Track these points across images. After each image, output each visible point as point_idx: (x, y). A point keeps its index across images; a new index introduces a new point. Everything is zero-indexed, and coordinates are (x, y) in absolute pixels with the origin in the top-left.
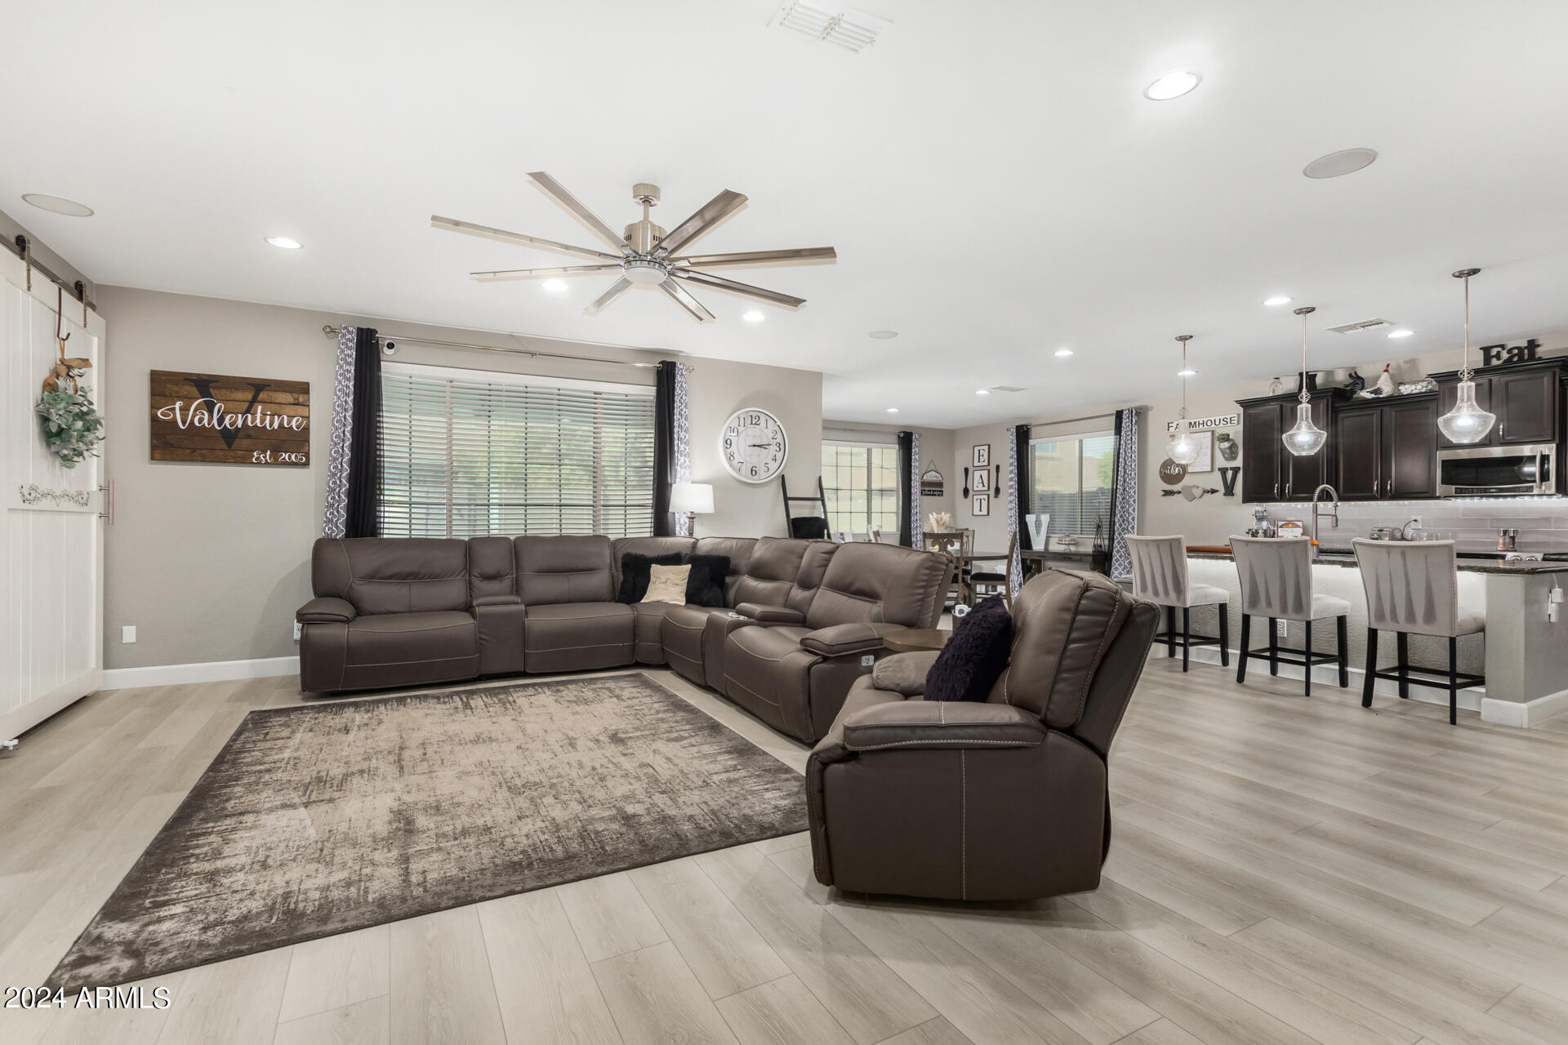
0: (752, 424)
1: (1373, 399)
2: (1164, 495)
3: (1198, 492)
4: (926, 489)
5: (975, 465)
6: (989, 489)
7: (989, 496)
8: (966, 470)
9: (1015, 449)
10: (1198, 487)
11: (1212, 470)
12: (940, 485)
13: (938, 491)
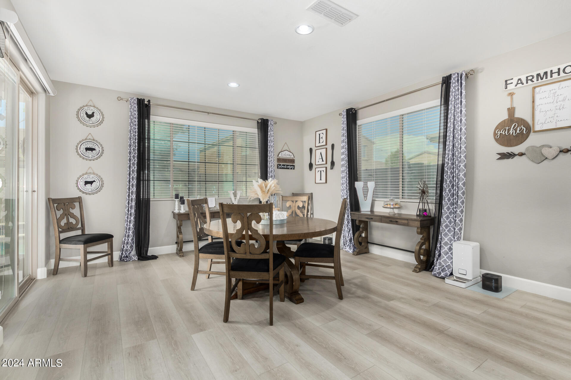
2: (499, 159)
4: (282, 164)
5: (317, 146)
6: (326, 163)
7: (326, 168)
8: (311, 150)
9: (346, 128)
10: (551, 147)
12: (293, 161)
13: (291, 166)
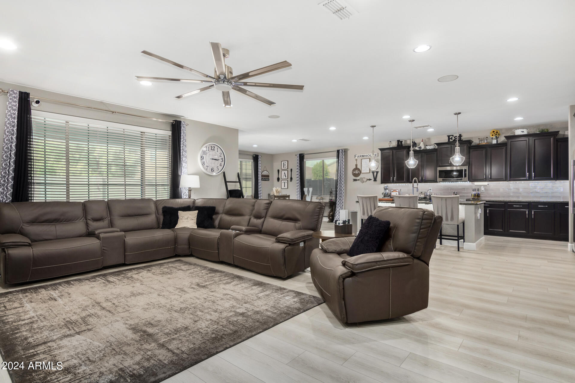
0: (211, 150)
1: (419, 150)
2: (353, 181)
3: (365, 180)
4: (263, 178)
5: (282, 169)
6: (288, 178)
7: (288, 181)
8: (278, 171)
9: (299, 163)
10: (365, 178)
11: (370, 172)
12: (268, 176)
13: (268, 179)
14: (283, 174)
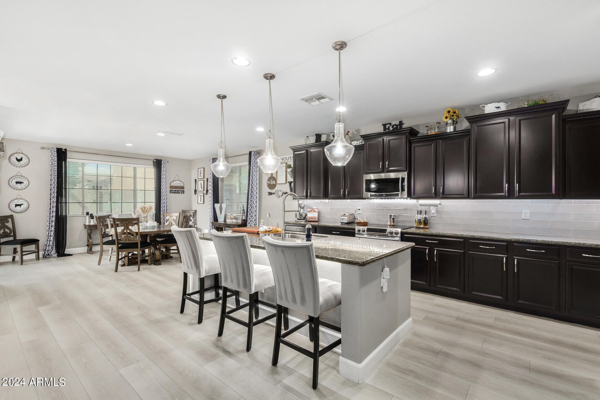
2: (268, 195)
3: (280, 193)
4: (173, 190)
5: (199, 178)
6: (204, 190)
7: (204, 193)
8: (196, 180)
10: (281, 191)
11: (286, 183)
12: (183, 188)
13: (181, 191)
14: (200, 186)
